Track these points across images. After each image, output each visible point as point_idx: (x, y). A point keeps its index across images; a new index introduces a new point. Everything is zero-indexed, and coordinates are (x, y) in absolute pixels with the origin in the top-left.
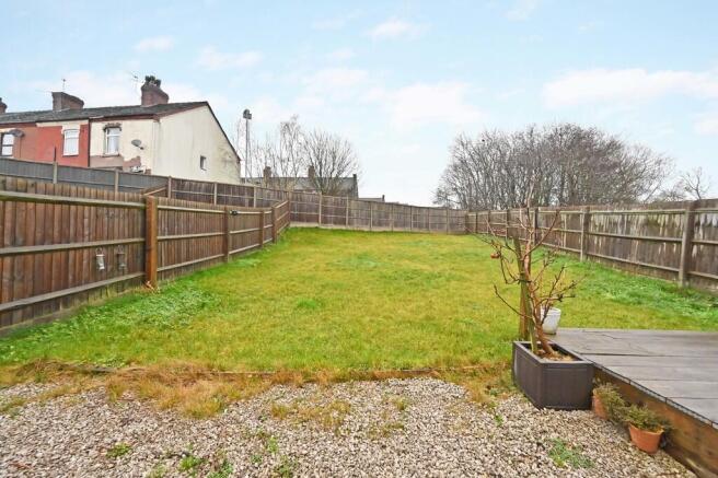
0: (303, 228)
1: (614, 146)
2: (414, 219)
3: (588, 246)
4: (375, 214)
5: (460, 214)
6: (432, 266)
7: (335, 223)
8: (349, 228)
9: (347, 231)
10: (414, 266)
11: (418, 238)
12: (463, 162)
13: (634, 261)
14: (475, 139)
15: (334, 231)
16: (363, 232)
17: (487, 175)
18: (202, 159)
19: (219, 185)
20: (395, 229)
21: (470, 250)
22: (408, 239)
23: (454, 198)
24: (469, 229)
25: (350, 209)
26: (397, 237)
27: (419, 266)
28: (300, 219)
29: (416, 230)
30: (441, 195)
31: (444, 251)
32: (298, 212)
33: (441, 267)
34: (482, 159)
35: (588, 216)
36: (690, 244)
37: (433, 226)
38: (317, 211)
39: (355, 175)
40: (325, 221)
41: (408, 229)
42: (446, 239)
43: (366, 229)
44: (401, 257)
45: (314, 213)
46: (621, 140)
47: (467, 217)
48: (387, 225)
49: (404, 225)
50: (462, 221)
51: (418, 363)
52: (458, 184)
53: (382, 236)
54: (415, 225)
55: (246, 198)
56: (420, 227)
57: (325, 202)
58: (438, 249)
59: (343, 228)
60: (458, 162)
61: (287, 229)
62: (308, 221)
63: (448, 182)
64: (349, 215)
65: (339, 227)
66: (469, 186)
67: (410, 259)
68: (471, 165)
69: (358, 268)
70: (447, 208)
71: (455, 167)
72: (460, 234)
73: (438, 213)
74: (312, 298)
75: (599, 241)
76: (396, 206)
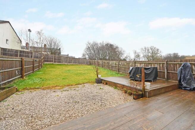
0: (48, 64)
1: (117, 47)
4: (69, 60)
5: (88, 60)
7: (58, 62)
8: (62, 64)
10: (80, 72)
11: (79, 66)
12: (89, 47)
13: (114, 69)
14: (91, 42)
15: (58, 64)
17: (94, 52)
18: (7, 40)
19: (20, 51)
20: (74, 64)
21: (91, 69)
22: (77, 66)
23: (87, 56)
24: (90, 64)
26: (74, 66)
27: (82, 72)
28: (47, 61)
29: (79, 64)
30: (84, 55)
31: (86, 69)
32: (47, 59)
33: (86, 72)
34: (93, 47)
35: (109, 62)
36: (119, 67)
37: (83, 63)
38: (53, 59)
39: (60, 48)
40: (55, 62)
43: (66, 64)
44: (77, 70)
45: (52, 60)
46: (118, 46)
47: (90, 61)
48: (71, 63)
49: (76, 63)
50: (89, 62)
51: (85, 82)
52: (88, 52)
53: (70, 66)
54: (78, 63)
55: (30, 55)
56: (80, 63)
57: (55, 57)
58: (84, 68)
59: (60, 64)
60: (88, 47)
61: (44, 64)
62: (50, 62)
63: (85, 52)
64: (62, 60)
65: (59, 63)
66: (90, 53)
67: (79, 71)
68: (91, 49)
69: (69, 72)
70: (85, 58)
71: (87, 48)
72: (89, 65)
73: (83, 60)
74: (64, 78)
75: (110, 67)
76: (74, 58)
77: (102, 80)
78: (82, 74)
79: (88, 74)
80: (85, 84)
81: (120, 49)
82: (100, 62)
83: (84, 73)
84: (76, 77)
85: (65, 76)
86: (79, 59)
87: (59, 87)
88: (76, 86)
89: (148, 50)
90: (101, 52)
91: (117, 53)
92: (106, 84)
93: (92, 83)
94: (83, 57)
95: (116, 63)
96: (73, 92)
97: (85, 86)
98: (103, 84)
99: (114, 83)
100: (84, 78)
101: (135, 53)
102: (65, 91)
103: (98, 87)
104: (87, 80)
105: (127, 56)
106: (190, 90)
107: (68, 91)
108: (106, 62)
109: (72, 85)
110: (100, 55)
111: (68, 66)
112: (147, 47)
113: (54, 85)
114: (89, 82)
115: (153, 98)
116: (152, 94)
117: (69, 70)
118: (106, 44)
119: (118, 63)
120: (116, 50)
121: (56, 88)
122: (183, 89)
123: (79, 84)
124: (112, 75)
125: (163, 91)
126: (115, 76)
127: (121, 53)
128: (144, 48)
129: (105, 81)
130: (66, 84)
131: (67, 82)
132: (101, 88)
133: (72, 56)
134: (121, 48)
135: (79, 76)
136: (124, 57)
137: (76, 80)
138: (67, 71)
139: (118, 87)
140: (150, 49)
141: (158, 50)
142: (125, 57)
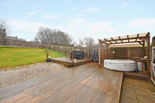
2: (30, 45)
3: (59, 51)
4: (18, 43)
5: (41, 44)
6: (36, 54)
7: (3, 45)
8: (9, 46)
9: (8, 47)
11: (31, 49)
12: (42, 32)
13: (62, 52)
14: (45, 28)
16: (14, 47)
17: (47, 37)
20: (24, 47)
22: (29, 49)
23: (40, 40)
24: (43, 48)
25: (9, 42)
26: (25, 49)
27: (33, 54)
29: (30, 47)
30: (36, 39)
31: (38, 51)
33: (38, 54)
34: (46, 33)
35: (59, 47)
36: (66, 50)
37: (35, 47)
39: (5, 29)
41: (28, 47)
42: (38, 49)
44: (29, 53)
47: (43, 45)
48: (22, 46)
49: (27, 46)
50: (41, 46)
52: (41, 37)
53: (21, 49)
54: (30, 46)
56: (31, 47)
63: (38, 36)
64: (9, 43)
65: (5, 46)
66: (43, 38)
67: (31, 53)
68: (44, 34)
69: (20, 55)
70: (38, 42)
71: (40, 33)
72: (41, 48)
73: (36, 44)
74: (14, 60)
75: (60, 50)
76: (24, 42)
77: (51, 60)
78: (34, 56)
79: (40, 56)
80: (36, 63)
81: (69, 37)
82: (52, 46)
83: (36, 56)
84: (28, 59)
85: (15, 58)
86: (31, 42)
87: (10, 67)
88: (28, 65)
89: (88, 39)
90: (54, 38)
91: (67, 39)
92: (54, 62)
93: (43, 62)
94: (35, 41)
95: (64, 48)
96: (25, 69)
97: (37, 65)
98: (52, 62)
99: (59, 61)
100: (36, 59)
101: (80, 41)
102: (18, 69)
103: (47, 64)
104: (38, 60)
105: (74, 42)
106: (96, 62)
107: (20, 69)
108: (57, 46)
109: (24, 65)
110: (53, 40)
111: (17, 49)
112: (87, 37)
113: (3, 66)
114: (40, 62)
115: (77, 67)
116: (77, 65)
117: (19, 53)
118: (58, 31)
119: (65, 48)
120: (67, 37)
121: (6, 68)
122: (93, 61)
123: (30, 64)
124: (60, 56)
125: (83, 63)
126: (62, 57)
127: (70, 40)
128: (85, 38)
129: (53, 60)
130: (18, 65)
131: (18, 63)
132: (49, 65)
133: (22, 39)
134: (71, 36)
135: (31, 57)
136: (72, 43)
137: (28, 61)
138: (17, 54)
139: (61, 63)
140: (89, 39)
141: (93, 40)
142: (74, 43)
